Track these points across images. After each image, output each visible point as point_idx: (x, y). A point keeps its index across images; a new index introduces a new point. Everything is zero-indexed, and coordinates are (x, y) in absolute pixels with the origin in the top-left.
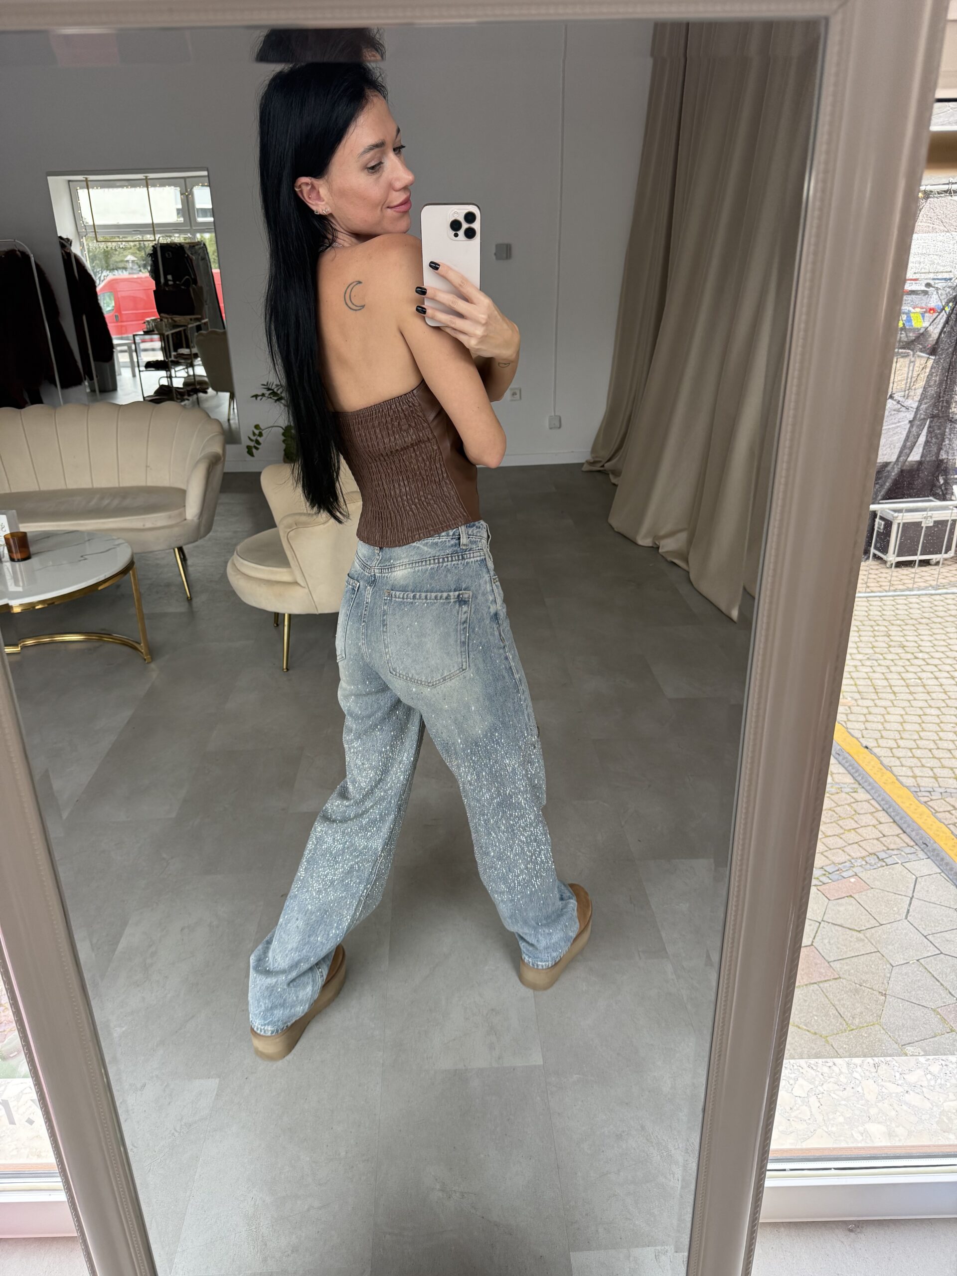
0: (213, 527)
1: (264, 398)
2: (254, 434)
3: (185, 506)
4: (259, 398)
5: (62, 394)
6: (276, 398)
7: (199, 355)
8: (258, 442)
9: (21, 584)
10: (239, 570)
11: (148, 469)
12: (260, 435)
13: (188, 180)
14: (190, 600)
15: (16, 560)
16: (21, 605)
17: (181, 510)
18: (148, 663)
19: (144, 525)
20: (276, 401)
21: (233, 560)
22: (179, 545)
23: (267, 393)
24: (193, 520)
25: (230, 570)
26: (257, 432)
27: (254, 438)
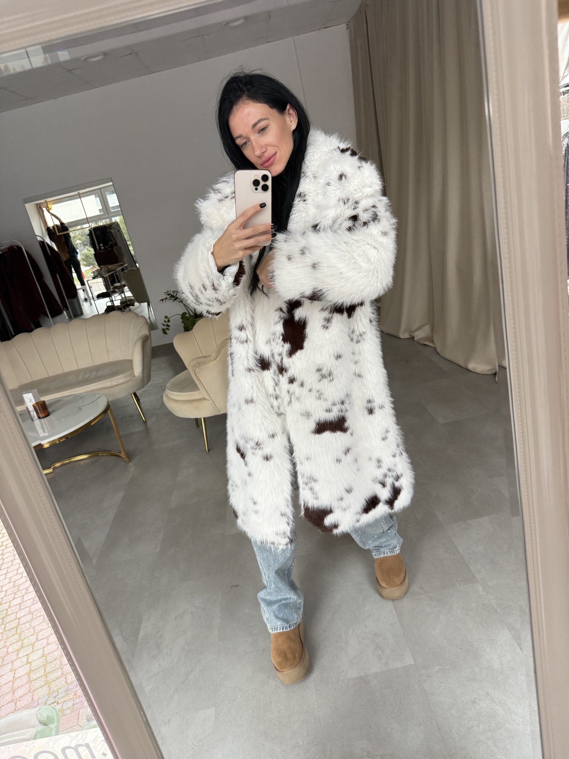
0: (152, 379)
1: (167, 300)
2: (165, 321)
3: (133, 369)
4: (164, 301)
5: (53, 321)
6: (173, 299)
7: (126, 285)
9: (46, 431)
10: (170, 398)
11: (109, 352)
12: (169, 321)
13: (102, 190)
14: (145, 422)
15: (42, 418)
16: (48, 442)
17: (131, 371)
18: (128, 463)
19: (112, 384)
21: (166, 393)
22: (133, 392)
23: (168, 297)
24: (139, 376)
25: (165, 399)
27: (165, 324)
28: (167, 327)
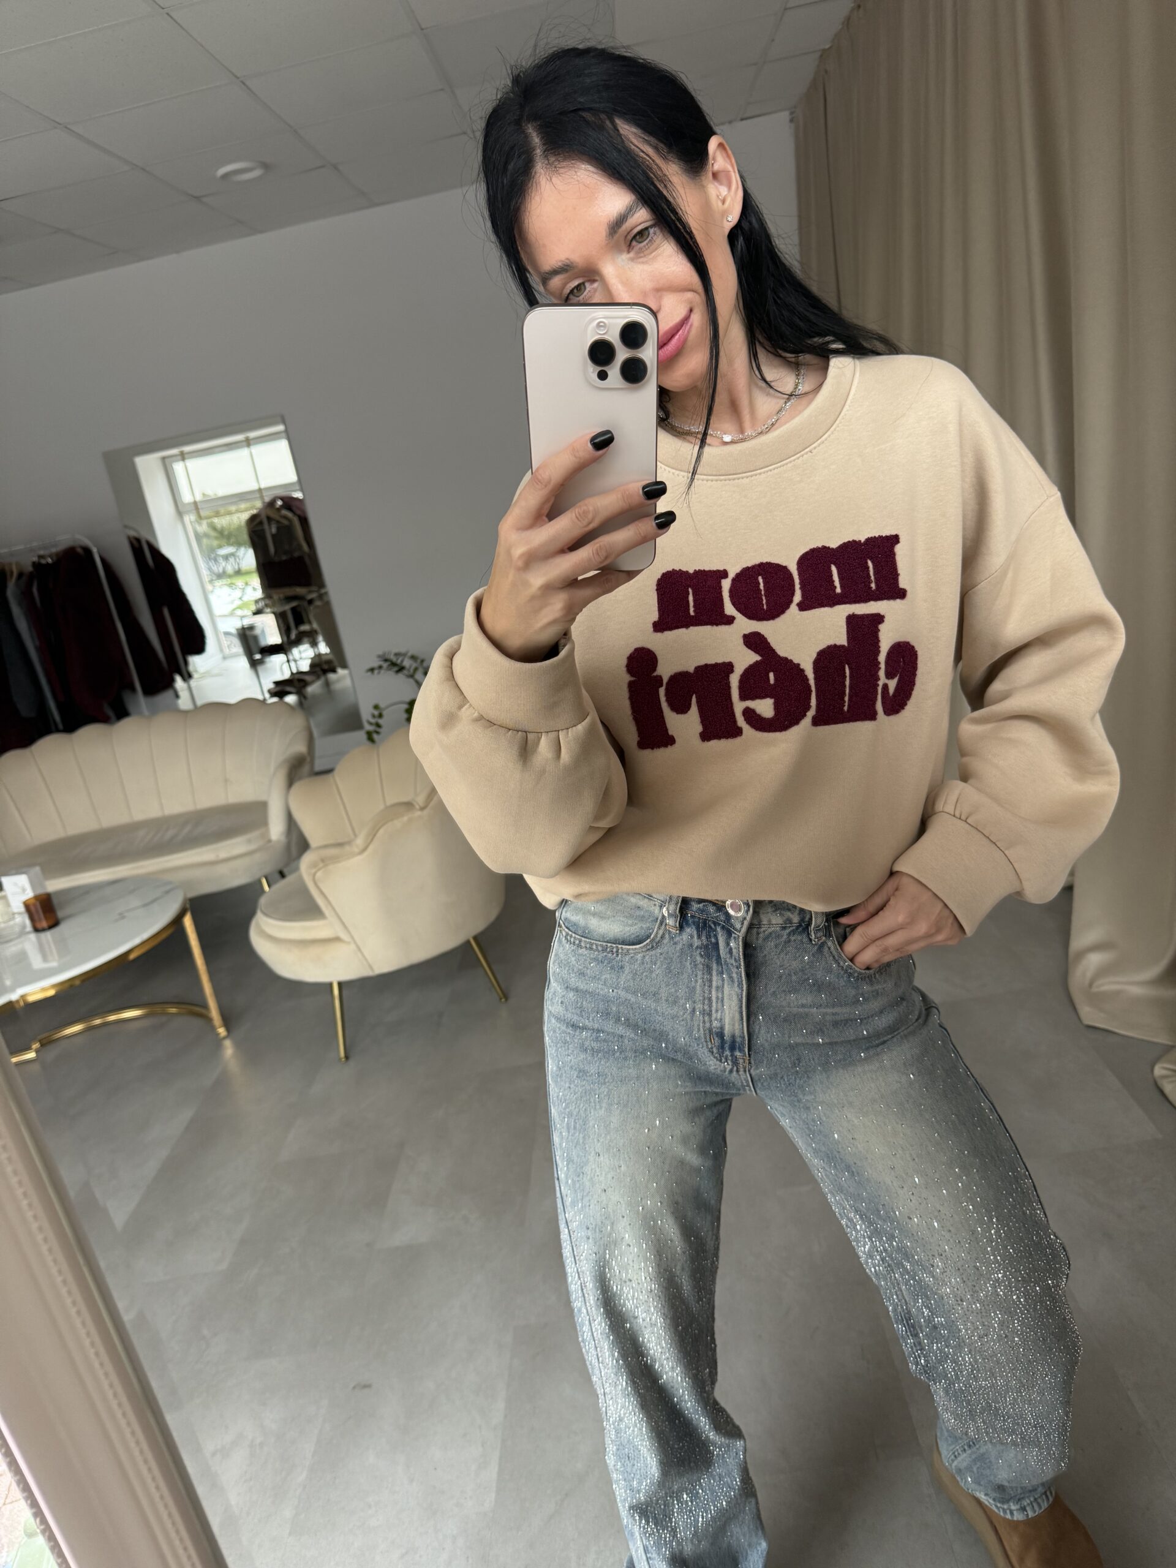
1: (382, 671)
2: (374, 716)
3: (266, 824)
4: (376, 672)
6: (396, 669)
7: (319, 630)
8: (378, 725)
9: (51, 958)
11: (227, 782)
12: (380, 716)
15: (41, 930)
17: (263, 829)
18: (225, 1038)
19: (217, 857)
20: (398, 672)
22: (264, 873)
23: (385, 665)
24: (277, 841)
26: (376, 713)
27: (373, 721)
28: (378, 729)
